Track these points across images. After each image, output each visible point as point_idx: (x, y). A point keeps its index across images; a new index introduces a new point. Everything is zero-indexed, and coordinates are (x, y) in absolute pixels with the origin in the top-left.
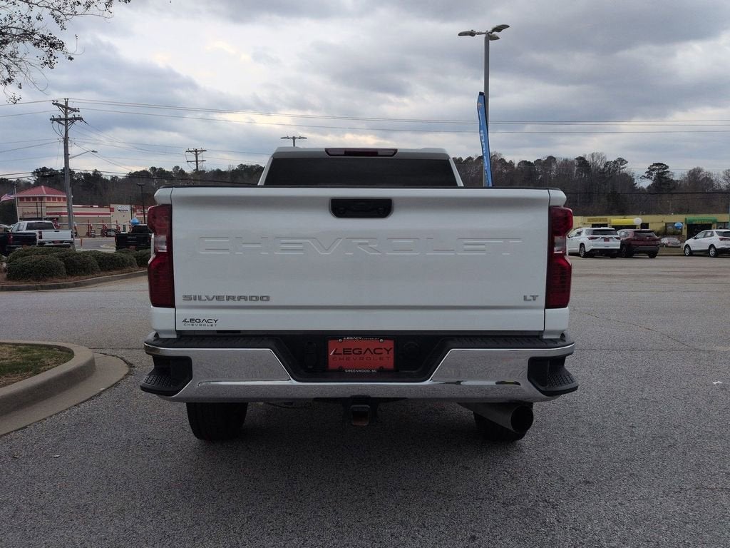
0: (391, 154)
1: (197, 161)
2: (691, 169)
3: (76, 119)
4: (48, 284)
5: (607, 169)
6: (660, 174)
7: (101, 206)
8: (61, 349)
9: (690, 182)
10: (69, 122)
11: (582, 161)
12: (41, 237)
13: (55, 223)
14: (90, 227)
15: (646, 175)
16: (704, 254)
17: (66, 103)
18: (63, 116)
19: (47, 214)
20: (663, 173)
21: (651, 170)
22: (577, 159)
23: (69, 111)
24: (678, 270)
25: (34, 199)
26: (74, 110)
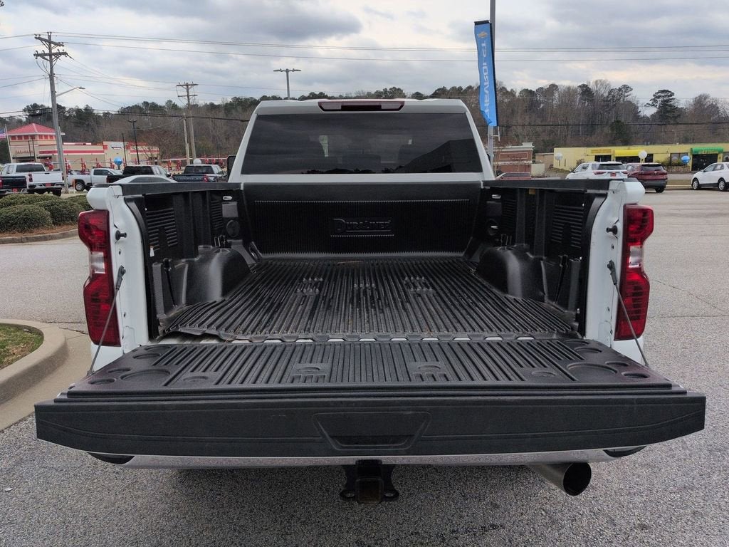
0: (398, 107)
1: (188, 96)
2: (697, 96)
3: (61, 54)
4: (34, 235)
5: (611, 97)
6: (665, 101)
7: (94, 143)
8: (31, 330)
9: (695, 109)
10: (53, 57)
11: (586, 90)
12: (31, 180)
13: (47, 162)
14: (83, 165)
15: (651, 103)
16: (713, 187)
17: (50, 37)
18: (47, 51)
19: (40, 152)
20: (668, 101)
21: (656, 97)
22: (580, 86)
23: (52, 45)
24: (689, 207)
25: (26, 137)
26: (58, 44)
